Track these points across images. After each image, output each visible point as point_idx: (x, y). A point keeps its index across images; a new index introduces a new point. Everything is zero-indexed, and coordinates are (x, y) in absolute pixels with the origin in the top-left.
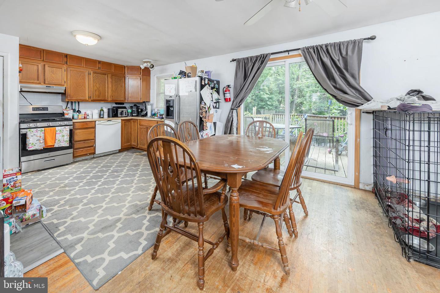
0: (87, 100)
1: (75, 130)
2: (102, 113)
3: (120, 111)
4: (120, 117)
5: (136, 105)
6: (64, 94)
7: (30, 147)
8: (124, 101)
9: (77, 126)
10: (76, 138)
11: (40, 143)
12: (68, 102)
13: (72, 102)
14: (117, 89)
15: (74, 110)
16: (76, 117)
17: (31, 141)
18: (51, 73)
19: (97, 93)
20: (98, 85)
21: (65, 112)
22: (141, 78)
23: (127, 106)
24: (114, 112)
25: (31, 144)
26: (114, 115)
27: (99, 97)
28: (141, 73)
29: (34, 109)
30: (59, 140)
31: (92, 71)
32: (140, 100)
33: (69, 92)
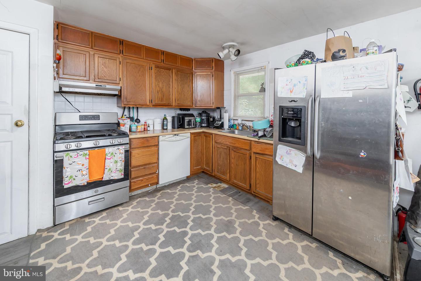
0: (148, 105)
1: (133, 149)
2: (165, 123)
3: (187, 119)
4: (187, 128)
5: (205, 112)
6: (118, 96)
7: (67, 184)
8: (192, 106)
9: (135, 144)
10: (134, 162)
11: (83, 175)
12: (125, 107)
13: (129, 108)
14: (184, 90)
15: (132, 119)
16: (134, 128)
17: (69, 173)
18: (103, 66)
19: (160, 95)
20: (161, 85)
21: (121, 121)
22: (213, 74)
23: (195, 113)
24: (180, 122)
25: (68, 178)
26: (180, 125)
27: (162, 100)
28: (213, 67)
29: (82, 118)
30: (110, 169)
31: (154, 65)
32: (212, 105)
33: (126, 93)
